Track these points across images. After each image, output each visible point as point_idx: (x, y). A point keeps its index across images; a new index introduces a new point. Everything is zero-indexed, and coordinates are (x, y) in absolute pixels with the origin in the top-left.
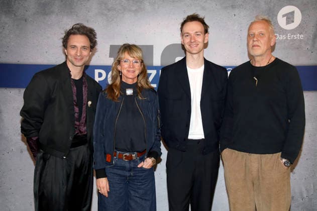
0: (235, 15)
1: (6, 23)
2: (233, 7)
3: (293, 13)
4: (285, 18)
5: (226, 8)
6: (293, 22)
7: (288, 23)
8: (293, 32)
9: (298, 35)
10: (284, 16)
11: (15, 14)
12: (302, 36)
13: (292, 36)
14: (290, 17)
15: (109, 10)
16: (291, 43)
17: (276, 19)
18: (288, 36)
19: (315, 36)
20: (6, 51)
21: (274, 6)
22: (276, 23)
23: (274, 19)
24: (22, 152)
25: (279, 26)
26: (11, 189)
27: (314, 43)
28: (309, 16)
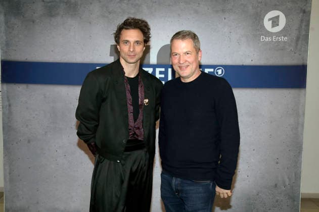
0: (225, 18)
1: (16, 24)
2: (223, 11)
3: (278, 17)
4: (271, 21)
5: (217, 12)
6: (278, 25)
7: (273, 26)
8: (278, 34)
9: (283, 37)
10: (270, 20)
11: (23, 16)
12: (286, 38)
13: (277, 38)
14: (275, 21)
15: (110, 13)
16: (276, 44)
17: (263, 22)
18: (274, 38)
19: (298, 39)
20: (15, 50)
21: (261, 11)
22: (263, 26)
23: (261, 22)
24: (29, 142)
25: (265, 28)
26: (19, 176)
27: (297, 44)
28: (293, 20)
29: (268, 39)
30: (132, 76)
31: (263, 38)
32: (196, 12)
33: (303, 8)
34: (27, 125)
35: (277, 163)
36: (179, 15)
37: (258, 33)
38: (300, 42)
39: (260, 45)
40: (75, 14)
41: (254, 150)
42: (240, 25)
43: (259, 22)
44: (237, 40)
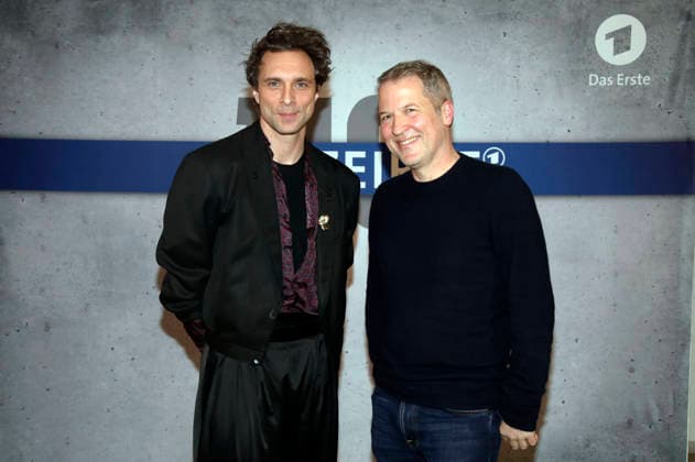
0: (505, 34)
2: (501, 17)
3: (627, 30)
4: (612, 39)
5: (486, 19)
6: (628, 48)
7: (617, 51)
8: (628, 70)
9: (639, 77)
10: (608, 36)
11: (33, 33)
12: (648, 78)
13: (627, 78)
14: (621, 40)
15: (237, 23)
16: (625, 93)
17: (593, 42)
18: (619, 79)
19: (675, 79)
20: (14, 112)
21: (588, 16)
22: (593, 52)
23: (589, 42)
24: (47, 328)
25: (599, 57)
26: (23, 409)
27: (673, 92)
28: (663, 37)
29: (605, 81)
30: (290, 162)
31: (593, 78)
32: (438, 19)
33: (687, 9)
34: (42, 290)
35: (632, 370)
36: (398, 27)
37: (583, 67)
38: (680, 87)
39: (588, 94)
40: (155, 27)
41: (577, 341)
42: (540, 48)
43: (585, 41)
44: (535, 84)
